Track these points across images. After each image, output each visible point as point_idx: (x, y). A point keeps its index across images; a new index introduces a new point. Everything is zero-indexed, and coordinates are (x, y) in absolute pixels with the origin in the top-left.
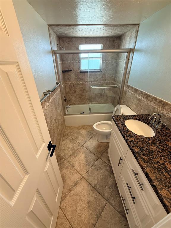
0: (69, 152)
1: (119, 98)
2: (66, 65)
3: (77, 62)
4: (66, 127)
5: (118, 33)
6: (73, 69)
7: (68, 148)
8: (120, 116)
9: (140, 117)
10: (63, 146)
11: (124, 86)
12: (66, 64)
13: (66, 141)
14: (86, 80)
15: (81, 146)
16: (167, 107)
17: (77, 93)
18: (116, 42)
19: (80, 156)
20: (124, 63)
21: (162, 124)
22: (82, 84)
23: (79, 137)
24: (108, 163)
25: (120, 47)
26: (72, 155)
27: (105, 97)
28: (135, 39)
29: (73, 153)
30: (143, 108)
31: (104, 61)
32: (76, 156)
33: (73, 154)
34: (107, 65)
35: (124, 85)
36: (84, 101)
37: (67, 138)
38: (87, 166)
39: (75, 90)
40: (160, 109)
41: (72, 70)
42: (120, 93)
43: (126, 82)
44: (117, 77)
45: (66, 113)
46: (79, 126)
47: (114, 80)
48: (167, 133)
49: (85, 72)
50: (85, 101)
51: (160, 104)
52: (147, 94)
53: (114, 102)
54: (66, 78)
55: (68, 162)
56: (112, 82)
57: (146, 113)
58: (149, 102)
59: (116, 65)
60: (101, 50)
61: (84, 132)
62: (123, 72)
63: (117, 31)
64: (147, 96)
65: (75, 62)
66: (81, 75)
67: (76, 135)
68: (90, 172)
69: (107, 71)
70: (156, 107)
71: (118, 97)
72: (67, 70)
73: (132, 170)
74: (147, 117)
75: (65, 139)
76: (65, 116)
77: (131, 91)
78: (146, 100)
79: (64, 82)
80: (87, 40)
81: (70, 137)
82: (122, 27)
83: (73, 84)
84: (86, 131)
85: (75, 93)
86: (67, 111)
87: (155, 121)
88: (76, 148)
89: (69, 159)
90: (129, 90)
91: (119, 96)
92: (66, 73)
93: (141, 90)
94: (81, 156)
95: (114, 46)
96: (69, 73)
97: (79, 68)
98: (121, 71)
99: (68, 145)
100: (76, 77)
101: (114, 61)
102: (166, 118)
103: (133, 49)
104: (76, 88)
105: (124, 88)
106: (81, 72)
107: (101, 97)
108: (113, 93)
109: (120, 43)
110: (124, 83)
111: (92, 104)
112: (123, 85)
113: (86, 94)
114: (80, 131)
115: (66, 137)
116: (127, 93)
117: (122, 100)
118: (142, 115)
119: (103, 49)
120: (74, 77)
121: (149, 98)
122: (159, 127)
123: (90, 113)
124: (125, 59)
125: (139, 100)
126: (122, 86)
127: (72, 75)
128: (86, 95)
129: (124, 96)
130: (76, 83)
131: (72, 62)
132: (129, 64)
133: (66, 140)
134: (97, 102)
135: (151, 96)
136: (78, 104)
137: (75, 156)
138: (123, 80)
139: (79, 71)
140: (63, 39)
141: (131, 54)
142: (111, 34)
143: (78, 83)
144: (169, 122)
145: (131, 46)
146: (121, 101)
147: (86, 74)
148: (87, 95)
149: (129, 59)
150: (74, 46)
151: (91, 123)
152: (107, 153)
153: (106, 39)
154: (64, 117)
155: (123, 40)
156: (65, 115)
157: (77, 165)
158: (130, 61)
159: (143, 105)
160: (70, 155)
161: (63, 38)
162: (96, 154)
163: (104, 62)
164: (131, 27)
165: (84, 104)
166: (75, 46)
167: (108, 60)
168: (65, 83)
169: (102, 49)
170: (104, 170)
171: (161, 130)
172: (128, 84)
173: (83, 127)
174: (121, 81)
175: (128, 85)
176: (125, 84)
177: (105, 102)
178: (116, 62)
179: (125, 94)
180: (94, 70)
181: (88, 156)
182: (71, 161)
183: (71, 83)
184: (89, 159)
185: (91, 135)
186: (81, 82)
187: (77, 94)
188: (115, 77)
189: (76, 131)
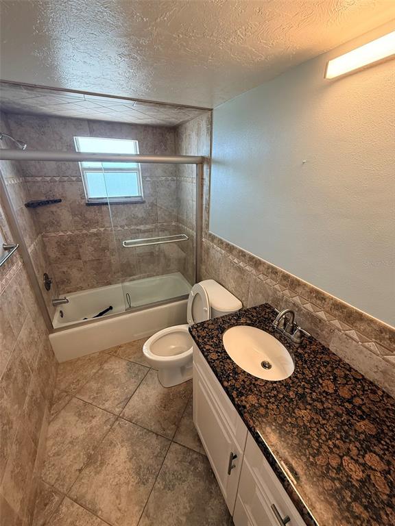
0: (75, 458)
1: (195, 261)
2: (39, 187)
3: (74, 179)
4: (58, 364)
5: (170, 120)
6: (65, 198)
7: (71, 443)
8: (209, 324)
9: (252, 316)
10: (50, 443)
11: (201, 236)
12: (38, 184)
13: (61, 420)
14: (107, 225)
15: (113, 419)
16: (299, 290)
17: (86, 258)
18: (168, 137)
19: (114, 459)
20: (195, 185)
21: (301, 331)
22: (95, 235)
23: (107, 387)
24: (197, 450)
25: (178, 149)
26: (87, 465)
27: (162, 260)
28: (209, 138)
29: (90, 457)
30: (251, 289)
31: (146, 177)
32: (102, 463)
33: (91, 460)
34: (155, 185)
35: (201, 232)
36: (109, 276)
37: (64, 404)
38: (142, 488)
39: (78, 252)
40: (287, 292)
41: (60, 201)
42: (195, 249)
43: (204, 226)
44: (182, 214)
45: (56, 324)
46: (103, 352)
47: (178, 220)
48: (314, 351)
49: (100, 204)
50: (112, 277)
51: (285, 282)
52: (254, 258)
53: (184, 269)
54: (44, 221)
55: (76, 501)
56: (174, 224)
57: (261, 300)
58: (261, 276)
59: (177, 188)
60: (137, 155)
61: (118, 367)
62: (195, 203)
63: (167, 117)
64: (256, 263)
65: (66, 179)
66: (90, 211)
67: (94, 385)
68: (151, 506)
69: (159, 200)
70: (277, 287)
71: (192, 260)
72: (43, 199)
73: (274, 507)
74: (265, 314)
75: (58, 413)
76: (51, 336)
77: (219, 249)
78: (254, 272)
79: (38, 234)
80: (95, 126)
81: (74, 400)
82: (176, 111)
83: (70, 236)
84: (124, 363)
85: (79, 258)
86: (57, 315)
87: (285, 324)
88: (98, 435)
89: (77, 486)
90: (215, 246)
91: (195, 257)
92: (40, 210)
93: (241, 248)
94: (120, 458)
95: (165, 146)
96: (53, 208)
97: (82, 195)
98: (190, 201)
99: (69, 434)
100: (76, 218)
101: (170, 178)
102: (303, 314)
103: (207, 159)
104: (81, 247)
105: (203, 240)
106: (89, 205)
107: (152, 262)
108: (180, 250)
109: (178, 141)
110: (202, 228)
111: (131, 280)
112: (199, 232)
113: (112, 258)
114: (106, 366)
115: (62, 403)
116: (212, 252)
117: (203, 267)
118: (255, 308)
119: (141, 154)
120: (71, 218)
121: (261, 268)
122: (295, 337)
123: (130, 310)
124: (195, 176)
125: (240, 270)
126: (197, 235)
127: (64, 214)
128: (112, 261)
129: (205, 257)
130: (77, 232)
131: (57, 179)
132: (205, 188)
133: (63, 413)
134: (145, 272)
135: (264, 263)
136: (93, 287)
137: (98, 463)
138: (197, 221)
139: (83, 202)
140: (19, 116)
141: (205, 167)
142: (154, 120)
143: (84, 232)
144: (311, 323)
145: (204, 152)
146: (200, 268)
147: (104, 208)
148: (114, 259)
149: (202, 179)
150: (58, 138)
151: (136, 335)
152: (191, 415)
153: (145, 130)
154: (48, 340)
155: (184, 137)
156: (51, 329)
157: (106, 501)
158: (206, 182)
159: (249, 282)
160: (80, 471)
161: (18, 114)
162: (161, 432)
163: (148, 179)
164: (197, 112)
165: (109, 283)
166: (61, 138)
167: (156, 177)
168: (43, 237)
169: (138, 153)
170: (191, 477)
171: (302, 346)
172: (210, 232)
173: (114, 352)
174: (194, 223)
175: (210, 235)
176: (204, 230)
177: (166, 271)
178: (174, 180)
179: (208, 253)
180: (126, 197)
181: (141, 449)
182: (86, 492)
183: (62, 234)
184: (144, 459)
185: (139, 370)
186: (94, 230)
187: (85, 262)
188: (178, 214)
189: (94, 371)
